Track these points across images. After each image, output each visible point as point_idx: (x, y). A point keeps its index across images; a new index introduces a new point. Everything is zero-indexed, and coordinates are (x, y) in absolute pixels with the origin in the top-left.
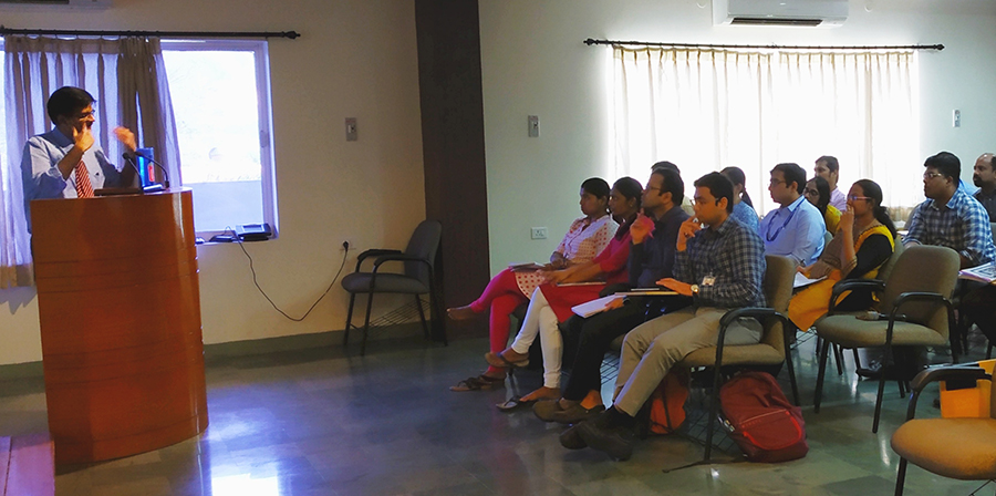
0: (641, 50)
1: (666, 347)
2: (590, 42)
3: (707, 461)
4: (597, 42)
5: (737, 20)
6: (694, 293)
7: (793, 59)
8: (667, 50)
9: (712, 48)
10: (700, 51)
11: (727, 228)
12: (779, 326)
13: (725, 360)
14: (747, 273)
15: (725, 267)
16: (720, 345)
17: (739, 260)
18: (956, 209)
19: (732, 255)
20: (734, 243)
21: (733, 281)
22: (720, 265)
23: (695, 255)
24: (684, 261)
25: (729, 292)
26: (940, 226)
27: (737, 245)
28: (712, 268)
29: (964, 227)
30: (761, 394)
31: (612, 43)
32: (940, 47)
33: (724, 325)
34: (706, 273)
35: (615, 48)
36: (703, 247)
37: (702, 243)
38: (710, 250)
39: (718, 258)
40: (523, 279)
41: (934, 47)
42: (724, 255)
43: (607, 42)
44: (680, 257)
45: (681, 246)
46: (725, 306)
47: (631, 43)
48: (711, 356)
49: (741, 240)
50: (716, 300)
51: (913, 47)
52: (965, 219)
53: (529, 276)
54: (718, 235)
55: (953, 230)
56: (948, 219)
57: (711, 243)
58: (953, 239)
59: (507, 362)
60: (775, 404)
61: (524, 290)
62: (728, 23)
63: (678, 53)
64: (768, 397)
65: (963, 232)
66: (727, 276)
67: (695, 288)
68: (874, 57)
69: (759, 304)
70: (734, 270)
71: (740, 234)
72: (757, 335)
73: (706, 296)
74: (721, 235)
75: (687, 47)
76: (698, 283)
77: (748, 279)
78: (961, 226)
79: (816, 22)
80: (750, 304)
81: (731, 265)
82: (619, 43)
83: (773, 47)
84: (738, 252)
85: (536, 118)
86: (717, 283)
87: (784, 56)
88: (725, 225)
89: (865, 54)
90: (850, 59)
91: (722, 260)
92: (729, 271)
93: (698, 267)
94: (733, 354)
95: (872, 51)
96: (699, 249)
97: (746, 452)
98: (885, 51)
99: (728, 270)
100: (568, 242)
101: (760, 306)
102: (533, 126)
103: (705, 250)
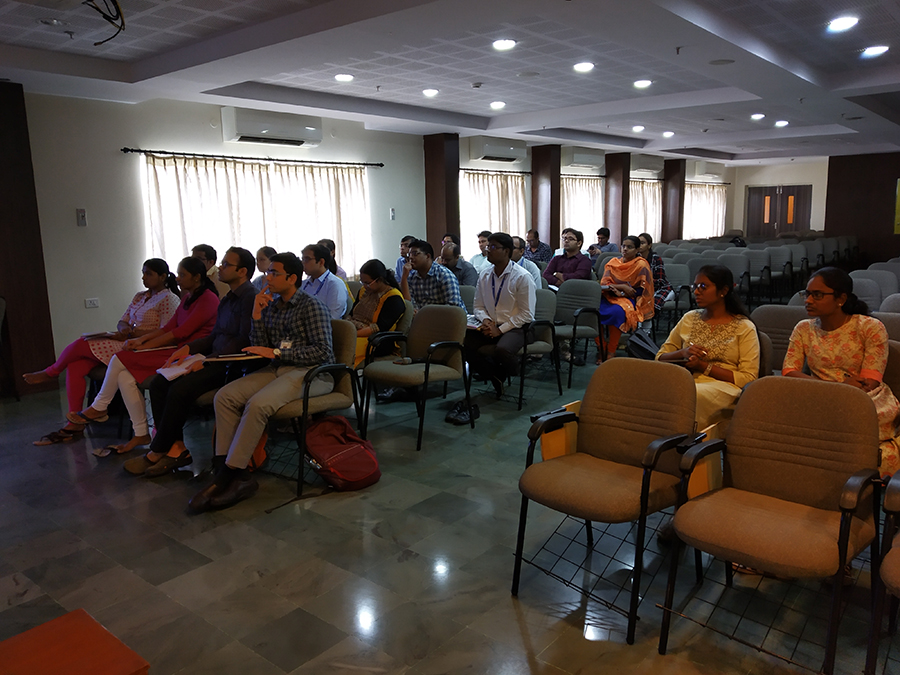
0: (168, 158)
1: (261, 406)
2: (126, 150)
3: (300, 496)
4: (132, 151)
5: (243, 139)
6: (276, 356)
7: (284, 169)
8: (189, 159)
9: (224, 159)
10: (215, 161)
11: (298, 300)
12: (348, 376)
13: (311, 410)
14: (322, 337)
15: (300, 332)
16: (306, 398)
17: (313, 326)
18: (435, 275)
19: (307, 322)
20: (308, 312)
21: (309, 344)
22: (296, 331)
23: (268, 322)
24: (260, 328)
25: (307, 354)
26: (425, 289)
27: (311, 314)
28: (287, 332)
29: (444, 287)
30: (337, 433)
31: (145, 152)
32: (382, 165)
33: (307, 380)
34: (283, 337)
35: (147, 156)
36: (276, 315)
37: (275, 312)
38: (285, 318)
39: (293, 325)
40: (96, 347)
41: (378, 165)
42: (299, 323)
43: (140, 151)
44: (257, 325)
45: (257, 315)
46: (305, 365)
47: (161, 152)
48: (298, 408)
49: (314, 310)
50: (296, 361)
51: (364, 164)
52: (444, 282)
53: (101, 343)
54: (290, 305)
55: (435, 291)
56: (429, 284)
57: (284, 312)
58: (436, 297)
59: (88, 420)
60: (351, 440)
61: (98, 355)
62: (235, 142)
63: (198, 162)
64: (344, 435)
65: (442, 291)
66: (302, 339)
67: (277, 352)
68: (339, 170)
69: (331, 361)
70: (309, 334)
71: (313, 304)
72: (331, 385)
73: (287, 358)
74: (293, 306)
75: (205, 158)
76: (278, 347)
77: (323, 342)
78: (441, 287)
79: (299, 143)
80: (324, 362)
81: (305, 331)
82: (151, 152)
83: (270, 160)
84: (312, 320)
85: (83, 211)
86: (294, 346)
87: (278, 167)
88: (296, 296)
89: (333, 168)
90: (324, 171)
91: (297, 327)
92: (306, 336)
93: (273, 332)
94: (315, 405)
95: (338, 165)
96: (273, 317)
97: (331, 484)
98: (346, 166)
99: (303, 335)
100: (132, 312)
101: (332, 363)
102: (80, 217)
103: (278, 318)
